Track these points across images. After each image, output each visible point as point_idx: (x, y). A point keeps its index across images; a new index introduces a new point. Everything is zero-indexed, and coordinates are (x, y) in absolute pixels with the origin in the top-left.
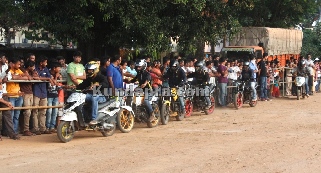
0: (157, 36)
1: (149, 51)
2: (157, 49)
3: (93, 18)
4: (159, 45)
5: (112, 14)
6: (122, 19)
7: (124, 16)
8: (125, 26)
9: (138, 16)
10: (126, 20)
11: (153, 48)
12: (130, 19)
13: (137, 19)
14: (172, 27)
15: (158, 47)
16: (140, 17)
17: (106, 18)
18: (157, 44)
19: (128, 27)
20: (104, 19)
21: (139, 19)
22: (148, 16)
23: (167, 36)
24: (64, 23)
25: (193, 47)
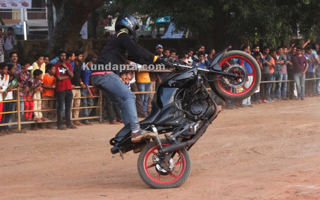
0: (275, 25)
1: (268, 39)
2: (276, 38)
3: (213, 8)
4: (278, 34)
5: (231, 4)
6: (241, 9)
7: (243, 6)
8: (244, 16)
9: (257, 5)
10: (245, 10)
11: (272, 37)
12: (249, 9)
13: (255, 8)
14: (290, 16)
15: (277, 35)
16: (259, 6)
17: (226, 8)
18: (276, 33)
19: (246, 17)
20: (223, 9)
21: (258, 9)
22: (266, 5)
23: (286, 24)
24: (184, 13)
25: (313, 35)
